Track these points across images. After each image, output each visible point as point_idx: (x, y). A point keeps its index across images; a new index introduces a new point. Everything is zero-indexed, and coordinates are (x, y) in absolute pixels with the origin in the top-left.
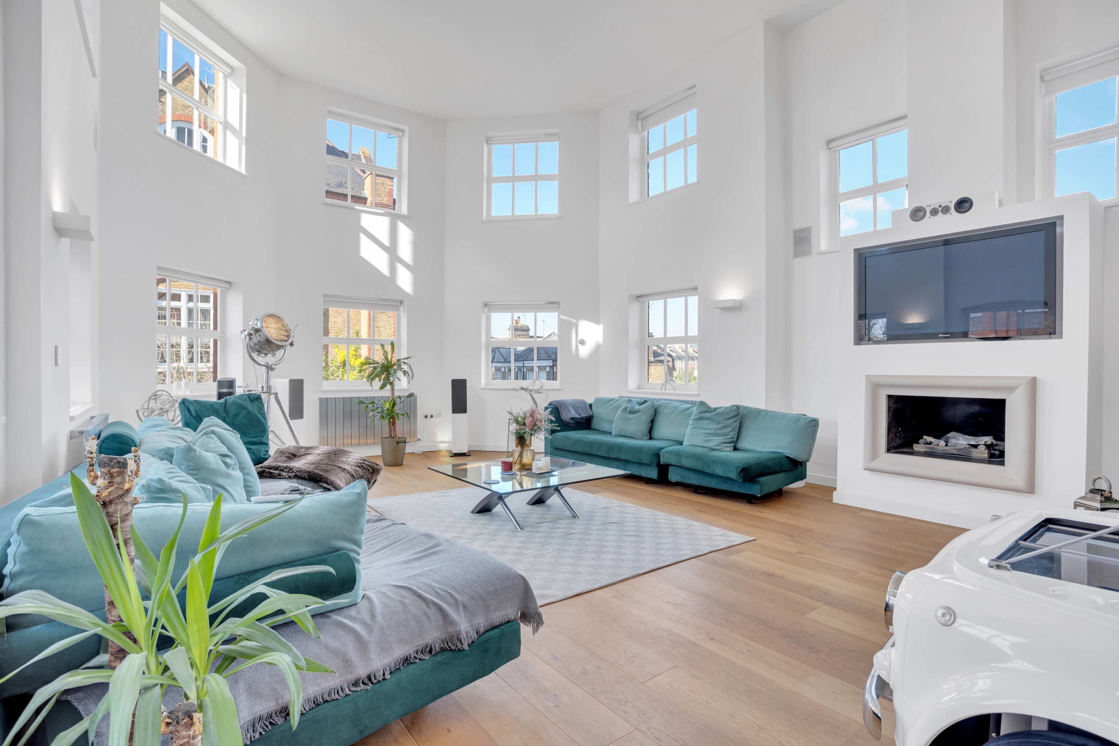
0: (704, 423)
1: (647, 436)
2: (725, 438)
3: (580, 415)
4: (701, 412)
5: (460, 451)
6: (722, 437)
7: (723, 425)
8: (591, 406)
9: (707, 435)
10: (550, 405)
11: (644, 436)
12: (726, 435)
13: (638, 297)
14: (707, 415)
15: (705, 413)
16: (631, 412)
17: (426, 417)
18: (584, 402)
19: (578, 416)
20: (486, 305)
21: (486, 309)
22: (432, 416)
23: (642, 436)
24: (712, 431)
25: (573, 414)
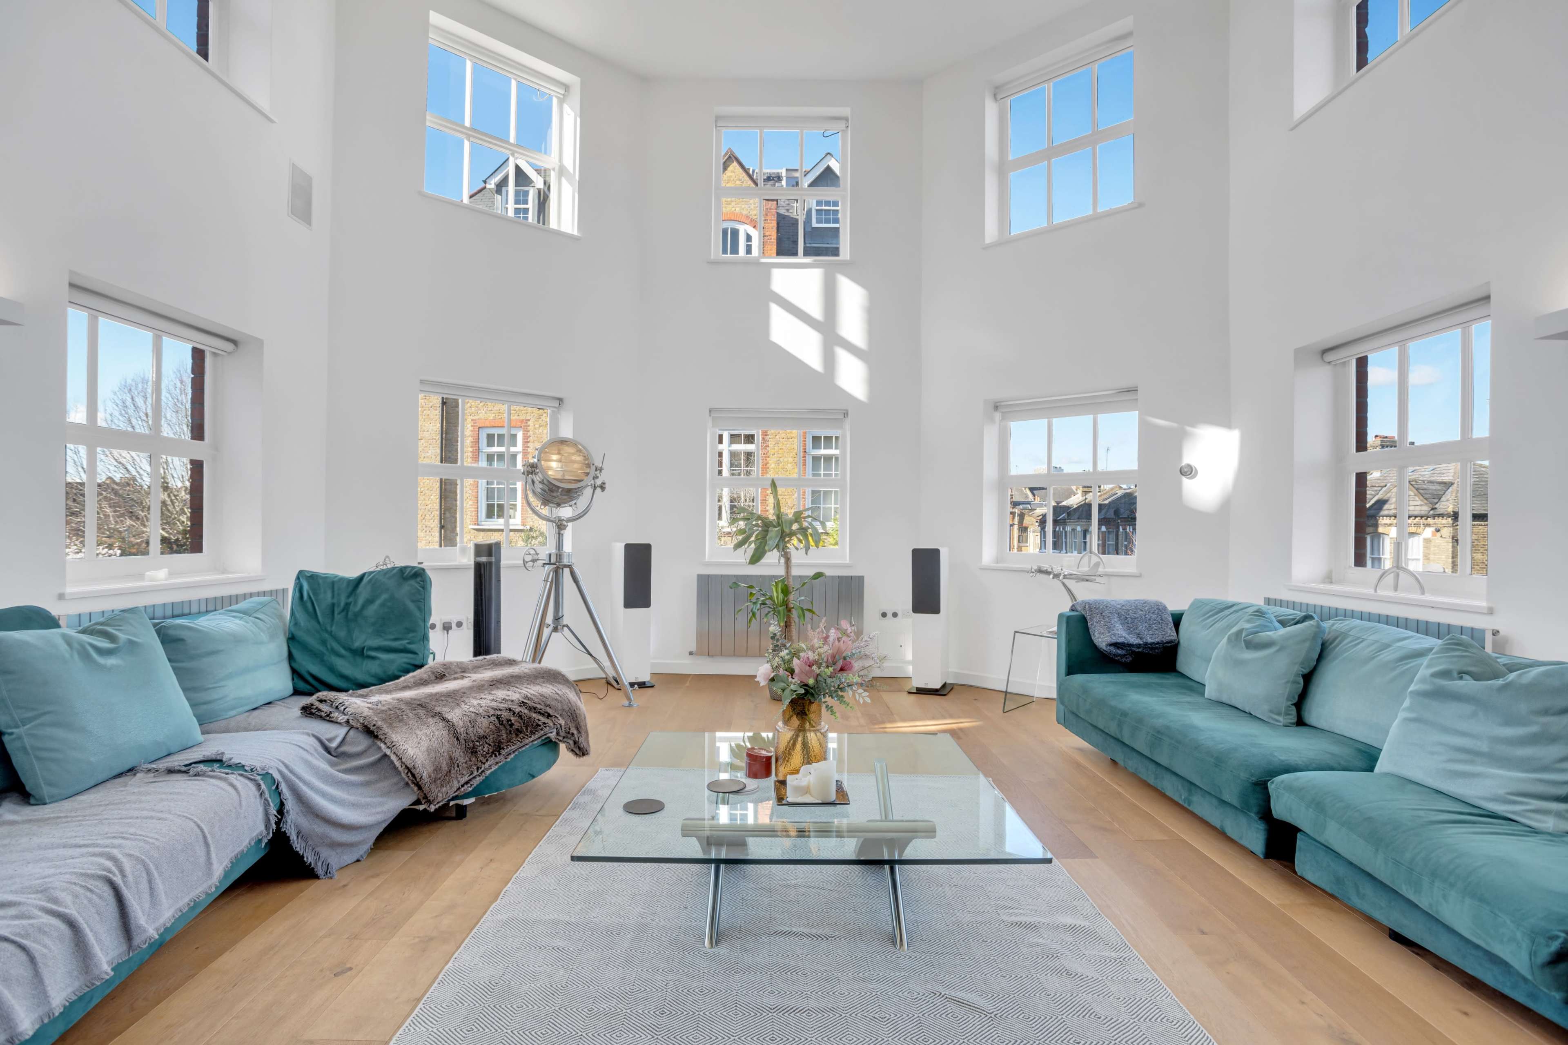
0: (1449, 712)
1: (1287, 714)
2: (1541, 781)
3: (1141, 638)
4: (1445, 674)
5: (926, 684)
6: (1527, 771)
7: (1534, 729)
8: (1177, 620)
9: (1462, 756)
10: (1073, 610)
11: (1279, 714)
12: (1545, 769)
13: (1325, 351)
14: (1467, 685)
15: (1461, 678)
16: (1251, 645)
17: (884, 615)
18: (1160, 608)
19: (1134, 640)
20: (996, 408)
21: (997, 416)
22: (895, 615)
23: (1271, 711)
24: (1484, 747)
25: (1122, 634)
